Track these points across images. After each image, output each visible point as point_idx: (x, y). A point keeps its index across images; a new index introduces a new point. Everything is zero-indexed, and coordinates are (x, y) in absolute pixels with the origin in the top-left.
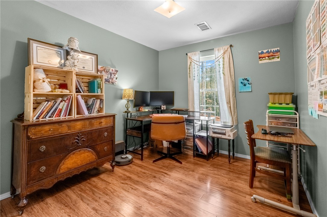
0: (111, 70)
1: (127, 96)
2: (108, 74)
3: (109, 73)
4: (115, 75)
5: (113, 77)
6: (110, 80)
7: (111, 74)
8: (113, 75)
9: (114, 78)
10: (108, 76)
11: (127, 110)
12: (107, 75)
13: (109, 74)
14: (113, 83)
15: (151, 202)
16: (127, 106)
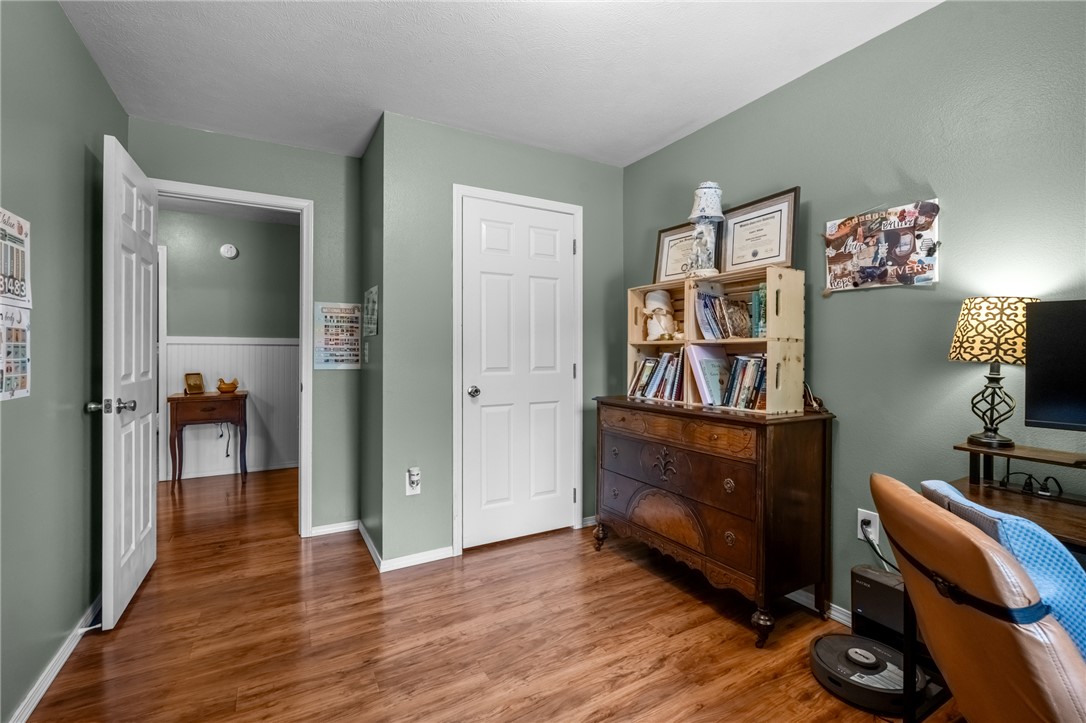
0: (894, 219)
1: (977, 345)
2: (878, 242)
3: (882, 236)
4: (919, 237)
5: (905, 248)
6: (891, 269)
7: (893, 238)
8: (906, 239)
9: (914, 250)
10: (877, 253)
11: (987, 429)
12: (872, 250)
13: (883, 239)
14: (906, 280)
15: (527, 703)
16: (984, 406)
